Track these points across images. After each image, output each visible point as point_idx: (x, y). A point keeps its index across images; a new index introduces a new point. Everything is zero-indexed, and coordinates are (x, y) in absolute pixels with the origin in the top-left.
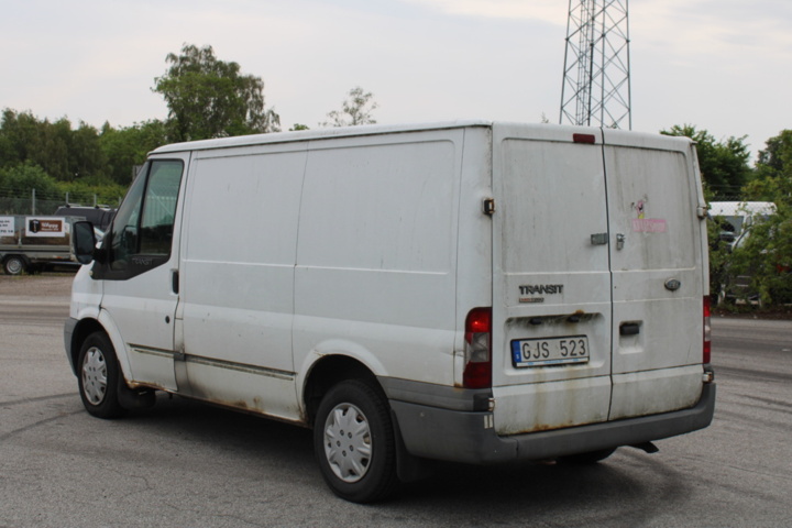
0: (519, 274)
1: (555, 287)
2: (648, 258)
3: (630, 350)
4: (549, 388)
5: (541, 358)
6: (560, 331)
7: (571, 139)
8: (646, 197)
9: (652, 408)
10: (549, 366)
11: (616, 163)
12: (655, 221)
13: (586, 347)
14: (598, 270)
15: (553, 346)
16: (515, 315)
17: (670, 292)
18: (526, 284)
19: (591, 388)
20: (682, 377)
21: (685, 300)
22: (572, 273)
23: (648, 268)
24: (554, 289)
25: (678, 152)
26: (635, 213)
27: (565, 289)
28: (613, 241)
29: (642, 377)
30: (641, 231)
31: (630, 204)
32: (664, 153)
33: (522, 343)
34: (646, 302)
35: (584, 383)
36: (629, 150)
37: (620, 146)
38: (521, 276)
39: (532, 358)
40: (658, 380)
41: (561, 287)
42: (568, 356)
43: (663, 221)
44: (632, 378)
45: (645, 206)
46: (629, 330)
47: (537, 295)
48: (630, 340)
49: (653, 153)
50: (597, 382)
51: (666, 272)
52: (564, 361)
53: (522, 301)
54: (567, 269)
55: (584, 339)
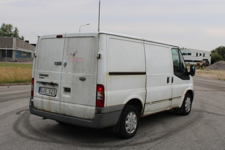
0: (40, 71)
1: (47, 75)
2: (75, 70)
3: (67, 96)
4: (44, 100)
5: (44, 92)
6: (51, 87)
7: (56, 37)
8: (77, 52)
9: (75, 115)
10: (46, 95)
11: (68, 42)
12: (79, 59)
13: (55, 92)
14: (58, 72)
15: (48, 90)
16: (38, 81)
17: (81, 81)
18: (41, 73)
19: (54, 103)
20: (85, 109)
21: (88, 84)
22: (51, 72)
23: (74, 73)
24: (47, 76)
25: (93, 37)
26: (72, 56)
27: (49, 76)
28: (63, 64)
29: (70, 104)
30: (73, 62)
31: (70, 54)
32: (87, 38)
33: (41, 88)
34: (72, 83)
35: (53, 102)
36: (73, 38)
37: (70, 37)
38: (40, 72)
39: (42, 92)
40: (75, 107)
41: (48, 75)
42: (50, 93)
43: (82, 59)
44: (66, 104)
45: (76, 54)
46: (67, 90)
47: (43, 77)
48: (67, 93)
49: (82, 38)
50: (56, 102)
51: (81, 75)
52: (49, 95)
53: (40, 78)
54: (51, 71)
55: (56, 90)
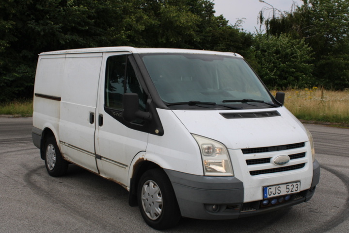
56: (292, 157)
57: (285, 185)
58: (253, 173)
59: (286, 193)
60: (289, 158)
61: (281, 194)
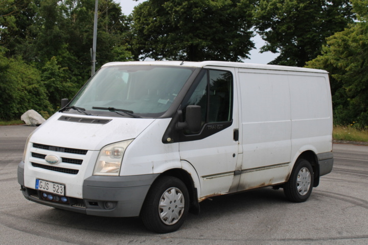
56: (65, 160)
57: (53, 184)
58: (34, 164)
59: (52, 192)
60: (61, 160)
61: (48, 191)
